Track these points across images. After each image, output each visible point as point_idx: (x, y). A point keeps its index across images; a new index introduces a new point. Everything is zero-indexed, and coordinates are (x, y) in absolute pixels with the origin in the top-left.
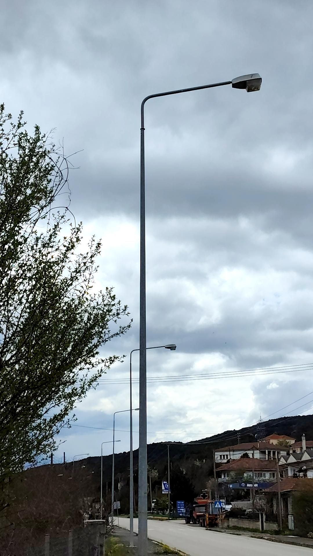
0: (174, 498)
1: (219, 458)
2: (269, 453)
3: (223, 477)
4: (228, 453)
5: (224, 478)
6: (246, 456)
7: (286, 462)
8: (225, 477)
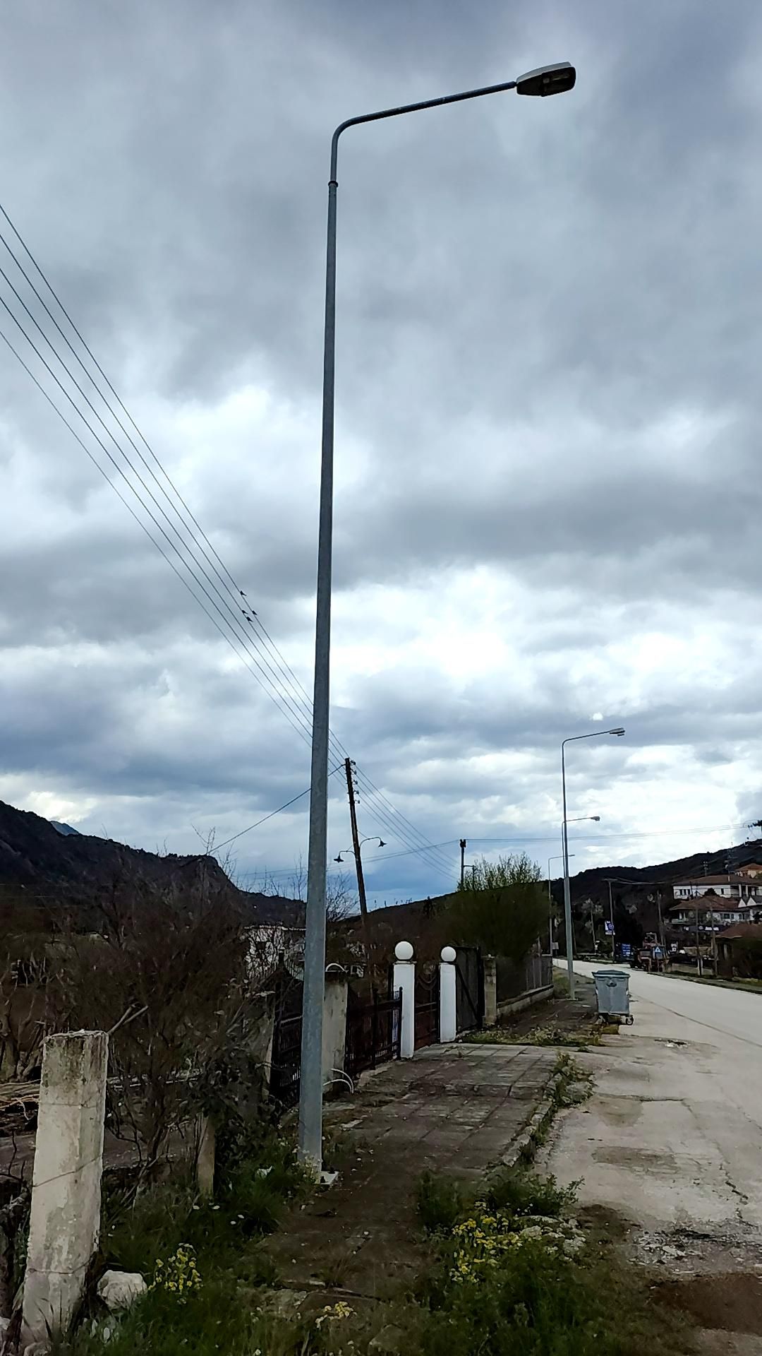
1: (679, 893)
4: (689, 887)
6: (711, 892)
7: (746, 903)
8: (683, 917)
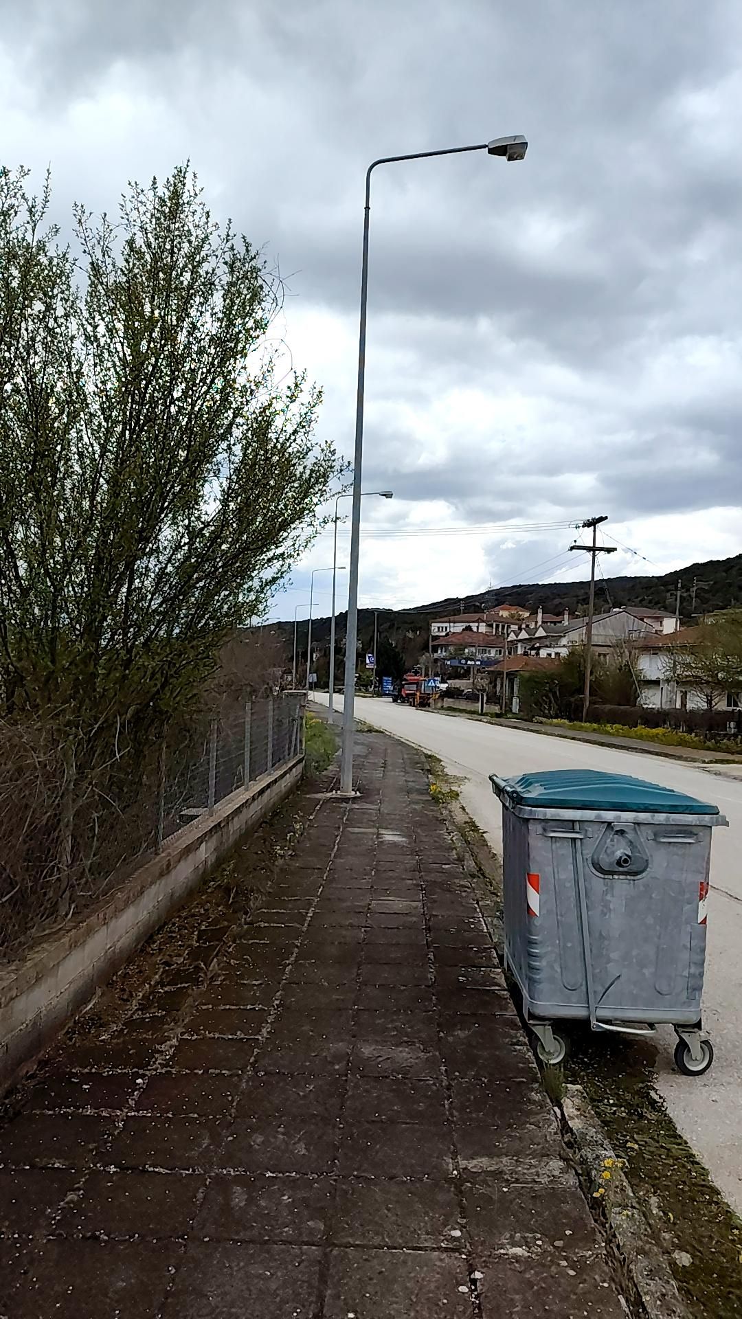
0: (380, 673)
1: (436, 630)
2: (497, 626)
3: (439, 652)
4: (447, 625)
5: (441, 654)
6: (469, 629)
7: (517, 637)
8: (442, 652)
